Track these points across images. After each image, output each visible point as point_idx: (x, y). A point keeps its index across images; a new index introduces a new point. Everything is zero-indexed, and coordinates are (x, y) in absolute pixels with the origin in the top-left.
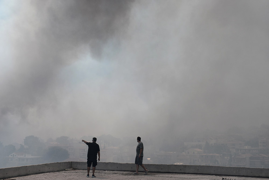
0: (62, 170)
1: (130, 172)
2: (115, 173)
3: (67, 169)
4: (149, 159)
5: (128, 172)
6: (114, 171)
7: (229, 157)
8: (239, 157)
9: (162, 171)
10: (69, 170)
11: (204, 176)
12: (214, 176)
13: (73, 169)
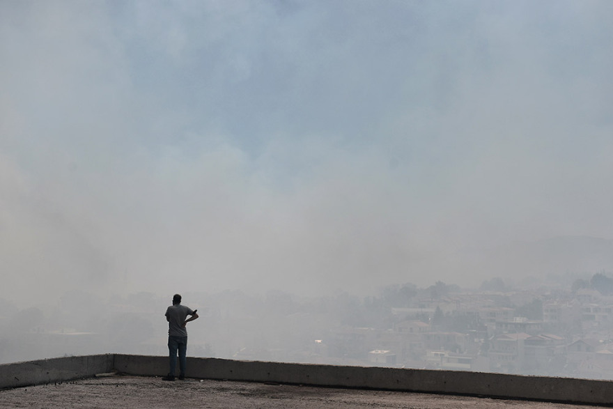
1: (263, 385)
2: (223, 389)
3: (100, 375)
4: (319, 341)
5: (260, 386)
6: (221, 380)
7: (482, 340)
8: (502, 339)
9: (348, 385)
10: (104, 377)
13: (116, 374)
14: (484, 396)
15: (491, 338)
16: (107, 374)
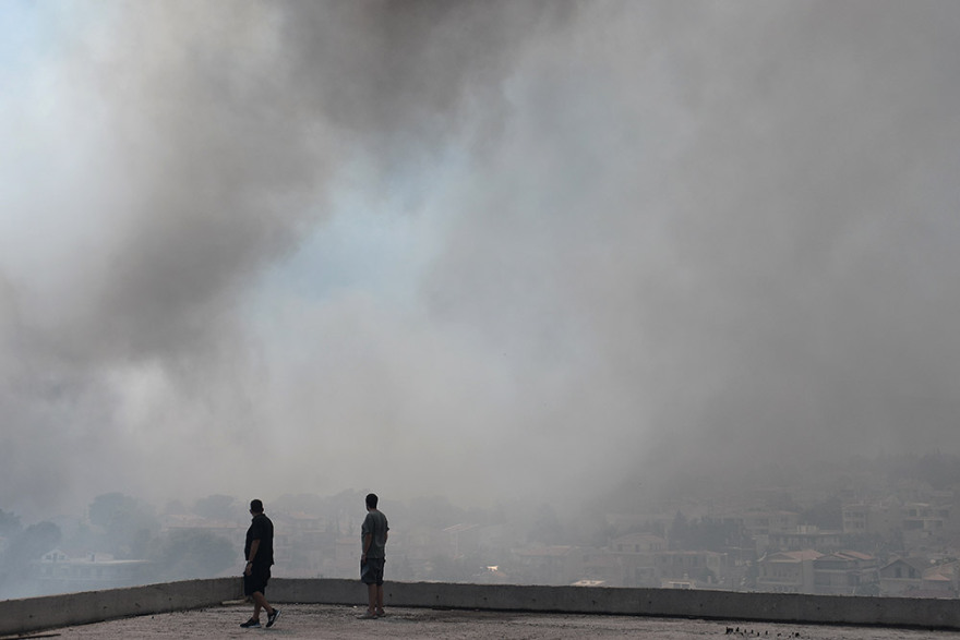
0: (212, 606)
1: (431, 610)
3: (227, 602)
4: (495, 568)
5: (426, 611)
7: (748, 562)
8: (781, 561)
9: (533, 608)
10: (233, 605)
11: (668, 623)
12: (701, 621)
13: (247, 601)
14: (695, 618)
15: (761, 559)
16: (236, 602)
